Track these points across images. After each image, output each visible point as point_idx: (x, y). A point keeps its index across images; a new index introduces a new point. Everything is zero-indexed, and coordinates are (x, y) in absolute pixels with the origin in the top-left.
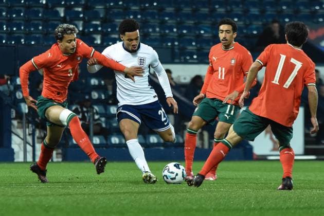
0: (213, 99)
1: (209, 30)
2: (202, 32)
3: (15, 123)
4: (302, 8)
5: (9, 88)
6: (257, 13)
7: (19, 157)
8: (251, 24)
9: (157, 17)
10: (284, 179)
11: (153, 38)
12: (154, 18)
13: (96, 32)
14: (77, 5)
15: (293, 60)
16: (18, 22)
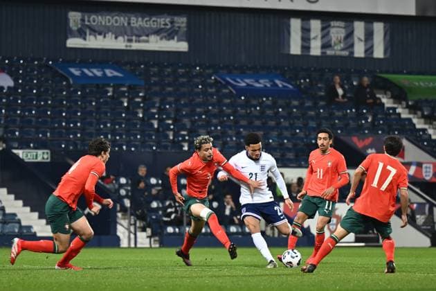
0: (314, 197)
1: (276, 139)
2: (271, 141)
3: (119, 215)
4: (351, 122)
5: (114, 186)
6: (315, 126)
7: (124, 243)
8: (310, 134)
9: (233, 128)
10: (387, 264)
11: (231, 145)
12: (231, 129)
13: (184, 140)
14: (168, 118)
15: (389, 168)
16: (121, 132)
